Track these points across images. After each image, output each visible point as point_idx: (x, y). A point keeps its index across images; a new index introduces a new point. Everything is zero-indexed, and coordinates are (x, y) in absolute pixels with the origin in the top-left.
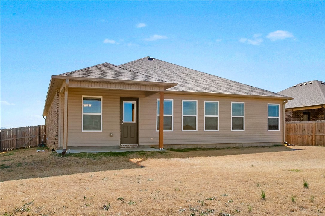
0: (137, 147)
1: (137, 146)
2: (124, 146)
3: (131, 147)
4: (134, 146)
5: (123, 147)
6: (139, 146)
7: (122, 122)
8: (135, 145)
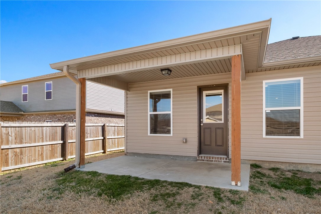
0: (225, 162)
1: (225, 160)
2: (203, 159)
3: (214, 161)
4: (219, 160)
5: (201, 160)
6: (228, 160)
7: (200, 122)
8: (221, 158)
